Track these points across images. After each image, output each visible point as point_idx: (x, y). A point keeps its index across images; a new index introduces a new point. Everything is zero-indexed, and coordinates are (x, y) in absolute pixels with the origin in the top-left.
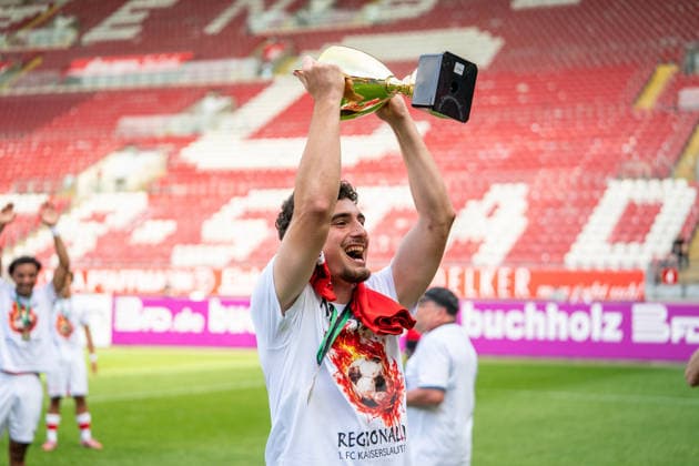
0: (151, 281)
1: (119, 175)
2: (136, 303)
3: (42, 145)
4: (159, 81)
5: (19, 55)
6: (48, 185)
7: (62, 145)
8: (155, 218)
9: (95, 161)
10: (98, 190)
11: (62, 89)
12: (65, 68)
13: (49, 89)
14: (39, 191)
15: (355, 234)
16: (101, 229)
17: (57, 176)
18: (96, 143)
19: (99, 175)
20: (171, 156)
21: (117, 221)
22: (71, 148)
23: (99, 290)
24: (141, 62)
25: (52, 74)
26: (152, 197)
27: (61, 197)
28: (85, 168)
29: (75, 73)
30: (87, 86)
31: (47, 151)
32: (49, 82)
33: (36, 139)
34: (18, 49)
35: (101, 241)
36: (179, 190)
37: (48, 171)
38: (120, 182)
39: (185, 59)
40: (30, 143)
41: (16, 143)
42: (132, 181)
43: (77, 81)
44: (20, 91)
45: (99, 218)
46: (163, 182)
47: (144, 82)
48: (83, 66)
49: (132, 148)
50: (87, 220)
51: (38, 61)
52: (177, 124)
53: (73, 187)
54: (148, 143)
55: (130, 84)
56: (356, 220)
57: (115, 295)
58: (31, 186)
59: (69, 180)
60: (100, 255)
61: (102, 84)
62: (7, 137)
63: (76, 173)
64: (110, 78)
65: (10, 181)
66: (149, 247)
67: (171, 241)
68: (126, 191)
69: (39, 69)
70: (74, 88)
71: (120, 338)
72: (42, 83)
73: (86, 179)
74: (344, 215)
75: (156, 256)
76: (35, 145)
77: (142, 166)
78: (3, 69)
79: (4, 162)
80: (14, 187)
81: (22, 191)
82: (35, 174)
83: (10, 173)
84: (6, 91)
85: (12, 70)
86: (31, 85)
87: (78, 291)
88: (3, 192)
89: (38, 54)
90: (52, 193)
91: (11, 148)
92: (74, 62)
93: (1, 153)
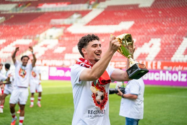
0: (59, 63)
1: (51, 34)
2: (55, 69)
3: (31, 26)
4: (61, 10)
5: (25, 2)
6: (32, 37)
7: (36, 26)
8: (60, 46)
9: (45, 30)
10: (45, 39)
11: (36, 12)
12: (37, 6)
13: (32, 11)
14: (30, 39)
15: (98, 50)
16: (46, 49)
17: (35, 34)
18: (45, 26)
19: (46, 34)
20: (64, 30)
21: (50, 47)
22: (38, 27)
23: (45, 65)
24: (57, 5)
25: (33, 7)
26: (59, 41)
27: (35, 40)
28: (42, 32)
29: (40, 7)
30: (42, 11)
31: (32, 28)
32: (33, 9)
33: (29, 24)
35: (46, 52)
36: (67, 39)
37: (32, 33)
38: (51, 36)
39: (68, 4)
40: (27, 26)
42: (54, 36)
43: (40, 9)
44: (25, 12)
45: (45, 46)
46: (63, 37)
47: (58, 10)
48: (41, 5)
49: (54, 28)
50: (42, 47)
51: (30, 4)
52: (66, 21)
53: (39, 38)
54: (58, 26)
55: (54, 10)
56: (99, 46)
57: (50, 66)
58: (28, 37)
59: (37, 36)
60: (45, 56)
61: (47, 10)
62: (22, 24)
63: (40, 34)
64: (49, 9)
65: (22, 36)
66: (58, 54)
67: (64, 52)
68: (53, 39)
69: (30, 6)
70: (39, 11)
71: (51, 78)
72: (31, 10)
73: (42, 36)
74: (96, 44)
75: (60, 56)
76: (29, 26)
77: (57, 32)
78: (21, 6)
79: (21, 31)
80: (23, 37)
81: (25, 38)
82: (29, 34)
83: (22, 33)
84: (21, 12)
85: (23, 6)
86: (28, 10)
87: (40, 65)
88: (21, 39)
89: (30, 2)
90: (33, 39)
91: (23, 27)
92: (39, 4)
93: (20, 28)
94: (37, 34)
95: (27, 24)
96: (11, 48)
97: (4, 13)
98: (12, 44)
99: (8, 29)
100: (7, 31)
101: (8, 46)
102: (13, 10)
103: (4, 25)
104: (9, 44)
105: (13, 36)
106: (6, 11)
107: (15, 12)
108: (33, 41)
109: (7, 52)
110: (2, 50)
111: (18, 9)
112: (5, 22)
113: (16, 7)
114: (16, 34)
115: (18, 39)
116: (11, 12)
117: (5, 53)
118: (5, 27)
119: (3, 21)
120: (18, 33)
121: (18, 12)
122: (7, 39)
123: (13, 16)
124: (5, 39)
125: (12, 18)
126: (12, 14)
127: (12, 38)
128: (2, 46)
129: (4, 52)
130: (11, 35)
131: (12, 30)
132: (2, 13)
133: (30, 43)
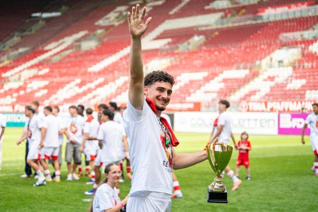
0: (295, 107)
1: (280, 59)
2: (289, 116)
3: (246, 48)
4: (298, 15)
5: (235, 9)
6: (249, 65)
7: (255, 47)
8: (297, 78)
9: (269, 53)
10: (271, 67)
11: (254, 22)
12: (256, 12)
13: (249, 22)
14: (245, 68)
16: (272, 84)
17: (253, 61)
18: (269, 45)
19: (271, 59)
20: (303, 49)
21: (279, 80)
22: (258, 49)
23: (272, 110)
24: (290, 7)
25: (251, 16)
26: (294, 68)
27: (255, 69)
28: (265, 57)
29: (260, 14)
30: (265, 20)
31: (248, 50)
32: (249, 19)
33: (243, 45)
34: (235, 6)
35: (272, 89)
36: (307, 65)
37: (249, 59)
38: (280, 62)
39: (309, 5)
40: (241, 47)
41: (235, 47)
42: (286, 62)
43: (261, 17)
44: (236, 25)
45: (271, 79)
46: (300, 61)
47: (291, 17)
48: (264, 11)
49: (285, 48)
50: (265, 80)
51: (244, 11)
53: (260, 66)
54: (293, 44)
55: (285, 17)
57: (280, 112)
58: (242, 66)
59: (258, 62)
60: (272, 95)
61: (272, 19)
62: (231, 45)
63: (261, 59)
64: (275, 15)
65: (233, 64)
66: (294, 90)
67: (304, 88)
68: (284, 67)
69: (244, 14)
70: (259, 21)
71: (282, 131)
72: (246, 20)
73: (265, 62)
75: (299, 95)
76: (242, 49)
77: (291, 55)
78: (229, 16)
79: (230, 56)
80: (235, 66)
81: (238, 68)
82: (243, 61)
83: (233, 61)
84: (230, 25)
85: (233, 15)
86: (240, 22)
87: (263, 111)
88: (230, 69)
89: (244, 7)
90: (251, 69)
91: (233, 50)
92: (259, 10)
93: (229, 52)
94: (257, 59)
95: (239, 44)
96: (216, 85)
97: (204, 29)
98: (216, 79)
99: (209, 56)
100: (208, 58)
101: (212, 81)
102: (216, 23)
103: (204, 48)
104: (213, 78)
105: (219, 64)
106: (207, 26)
107: (219, 26)
108: (250, 72)
109: (209, 92)
110: (203, 89)
111: (225, 20)
112: (205, 44)
113: (222, 18)
114: (222, 61)
115: (226, 70)
116: (214, 27)
117: (208, 94)
118: (206, 51)
119: (202, 42)
120: (226, 59)
121: (225, 26)
122: (209, 71)
123: (217, 33)
124: (206, 71)
125: (216, 36)
126: (217, 30)
127: (218, 69)
128: (202, 83)
129: (206, 92)
130: (215, 65)
131: (216, 56)
132: (200, 29)
133: (246, 76)
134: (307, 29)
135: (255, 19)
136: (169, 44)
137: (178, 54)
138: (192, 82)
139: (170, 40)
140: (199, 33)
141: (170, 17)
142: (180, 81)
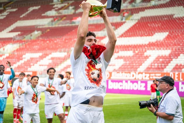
3: (66, 39)
4: (95, 22)
5: (60, 16)
6: (67, 50)
7: (70, 39)
11: (71, 25)
12: (71, 19)
13: (67, 25)
14: (65, 52)
17: (69, 47)
22: (73, 40)
25: (68, 21)
29: (74, 21)
30: (77, 24)
31: (67, 41)
32: (68, 23)
33: (64, 38)
34: (60, 15)
37: (67, 46)
40: (62, 39)
41: (59, 39)
43: (74, 23)
44: (60, 26)
47: (91, 23)
48: (76, 19)
51: (65, 18)
56: (93, 40)
58: (62, 50)
62: (57, 38)
69: (65, 20)
70: (73, 25)
72: (66, 24)
74: (90, 39)
76: (64, 40)
78: (56, 20)
79: (56, 44)
80: (58, 50)
81: (60, 52)
82: (64, 47)
83: (57, 47)
84: (57, 26)
85: (58, 20)
86: (63, 24)
88: (55, 52)
89: (65, 16)
90: (68, 52)
91: (58, 40)
92: (74, 18)
93: (55, 42)
94: (72, 47)
95: (62, 37)
96: (47, 62)
97: (41, 27)
98: (47, 57)
99: (44, 43)
100: (43, 45)
101: (44, 59)
102: (49, 24)
103: (41, 39)
104: (45, 57)
105: (49, 49)
106: (43, 26)
107: (50, 26)
108: (68, 54)
109: (42, 65)
110: (39, 63)
111: (54, 23)
112: (41, 36)
113: (52, 21)
114: (51, 47)
115: (53, 52)
116: (47, 26)
117: (41, 66)
118: (41, 40)
119: (39, 35)
120: (54, 46)
121: (54, 26)
122: (43, 53)
123: (49, 30)
124: (41, 52)
125: (48, 32)
126: (49, 28)
127: (48, 52)
128: (38, 59)
130: (47, 49)
131: (47, 43)
132: (38, 27)
133: (65, 56)
134: (100, 30)
135: (71, 23)
136: (19, 35)
137: (24, 41)
138: (32, 59)
139: (19, 33)
140: (38, 30)
141: (20, 19)
142: (25, 58)
